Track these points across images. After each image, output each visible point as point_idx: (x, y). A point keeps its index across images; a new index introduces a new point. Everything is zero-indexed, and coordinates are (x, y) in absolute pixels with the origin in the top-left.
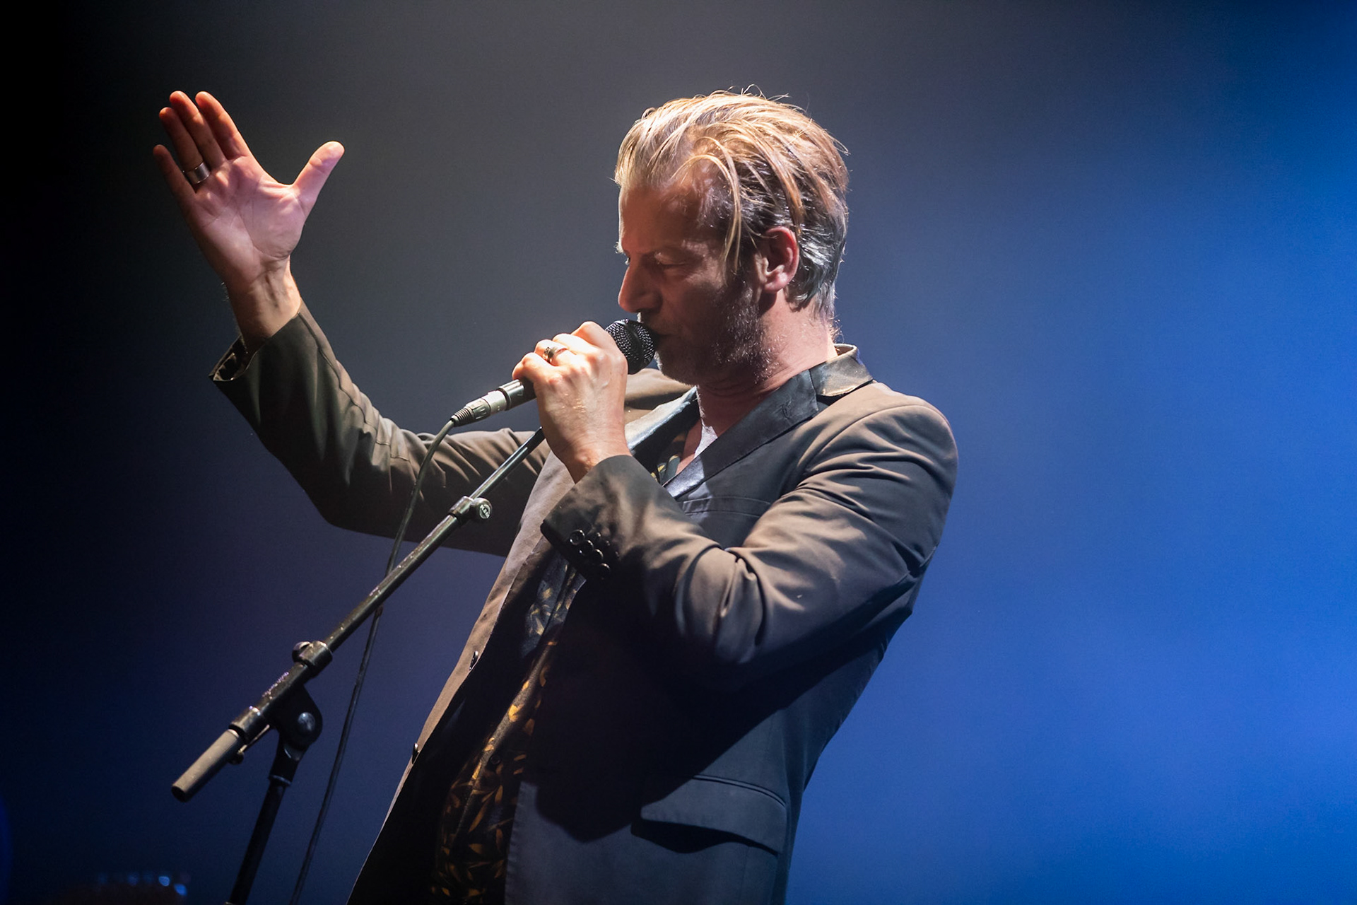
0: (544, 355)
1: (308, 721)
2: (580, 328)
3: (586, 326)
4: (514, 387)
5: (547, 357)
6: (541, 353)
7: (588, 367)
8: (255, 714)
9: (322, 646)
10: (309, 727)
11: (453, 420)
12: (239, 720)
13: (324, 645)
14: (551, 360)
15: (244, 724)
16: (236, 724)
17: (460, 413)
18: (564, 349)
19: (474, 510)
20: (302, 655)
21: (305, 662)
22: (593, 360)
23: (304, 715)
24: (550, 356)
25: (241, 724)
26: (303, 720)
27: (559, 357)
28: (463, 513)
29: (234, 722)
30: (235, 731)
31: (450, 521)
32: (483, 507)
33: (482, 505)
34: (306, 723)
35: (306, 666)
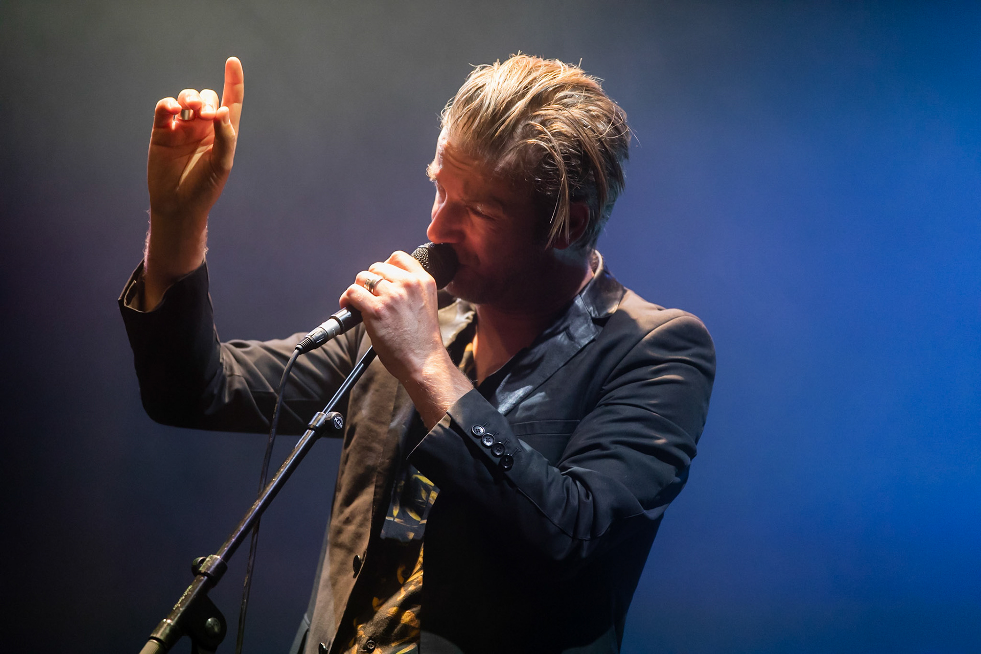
0: (365, 286)
1: (214, 625)
2: (391, 257)
3: (396, 255)
4: (343, 314)
5: (369, 288)
6: (362, 283)
7: (403, 292)
8: (169, 624)
9: (218, 559)
10: (216, 629)
12: (157, 633)
13: (219, 557)
14: (372, 291)
15: (161, 635)
16: (154, 636)
18: (382, 279)
19: (329, 423)
20: (202, 569)
21: (205, 574)
22: (408, 286)
23: (209, 620)
24: (372, 287)
25: (158, 636)
26: (210, 625)
27: (379, 287)
28: (320, 426)
29: (152, 635)
30: (155, 641)
31: (309, 434)
32: (336, 419)
33: (334, 417)
34: (213, 627)
35: (206, 578)
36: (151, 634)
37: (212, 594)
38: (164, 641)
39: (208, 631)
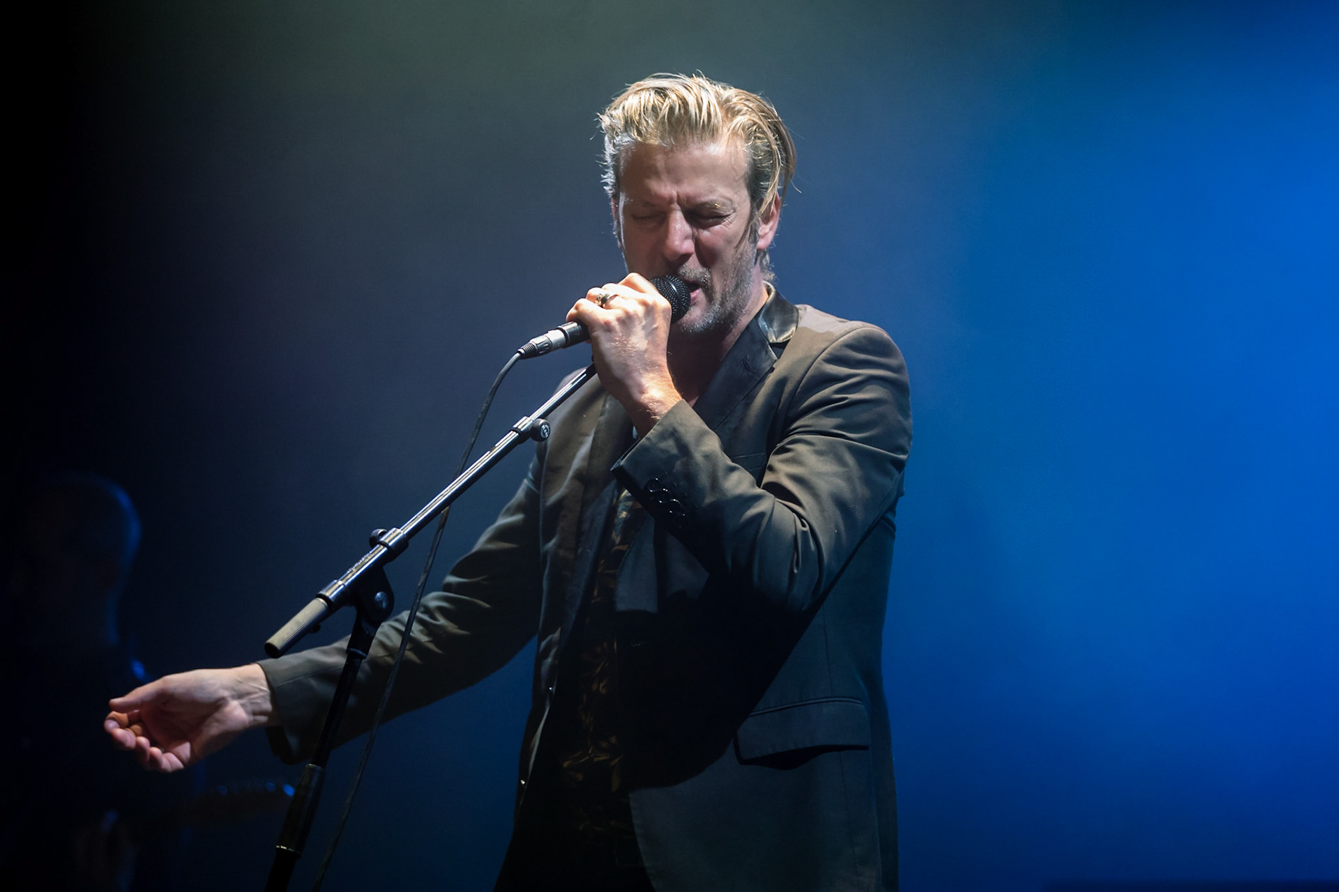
0: (596, 301)
1: (382, 599)
2: (626, 278)
3: (632, 277)
4: (570, 327)
5: (600, 303)
6: (594, 298)
7: (639, 310)
8: (340, 585)
9: (401, 534)
10: (383, 604)
11: (520, 352)
12: (327, 591)
13: (402, 532)
14: (604, 305)
15: (330, 594)
16: (323, 594)
17: (526, 347)
18: (616, 295)
19: (535, 429)
20: (384, 540)
21: (385, 545)
22: (644, 304)
23: (378, 594)
24: (604, 302)
25: (327, 595)
26: (378, 598)
27: (612, 303)
28: (525, 430)
29: (321, 592)
30: (321, 600)
31: (512, 436)
32: (543, 427)
33: (542, 425)
34: (381, 602)
35: (385, 549)
36: (321, 590)
37: (388, 568)
38: (333, 600)
39: (375, 605)
